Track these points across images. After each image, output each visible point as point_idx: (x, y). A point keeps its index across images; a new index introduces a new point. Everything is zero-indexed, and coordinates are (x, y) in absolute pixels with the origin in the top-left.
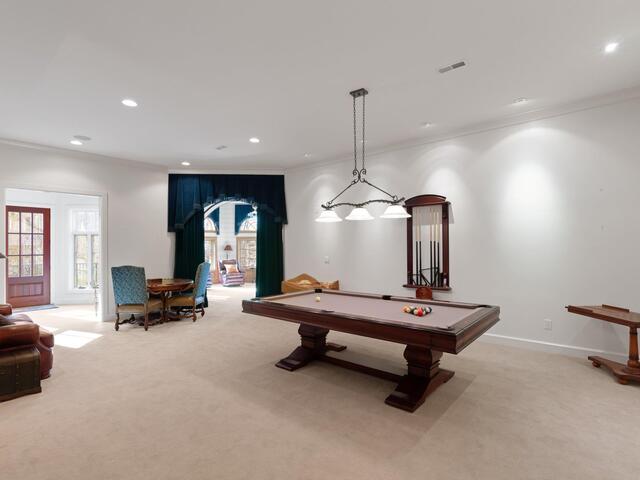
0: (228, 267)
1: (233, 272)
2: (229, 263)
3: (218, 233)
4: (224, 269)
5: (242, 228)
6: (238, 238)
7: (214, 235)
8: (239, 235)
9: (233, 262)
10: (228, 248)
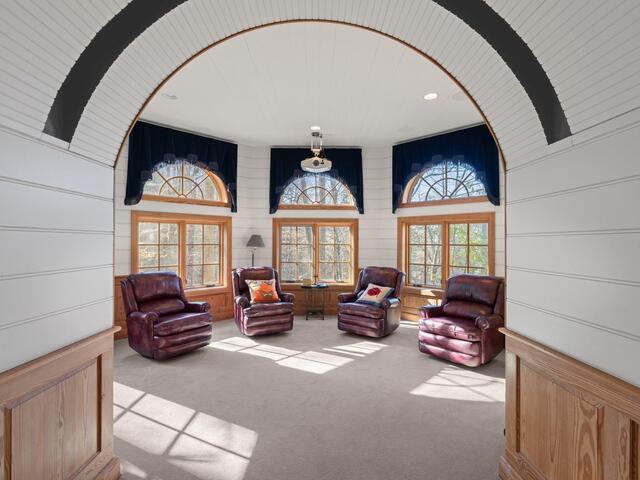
0: (254, 286)
1: (265, 299)
2: (255, 278)
3: (234, 209)
4: (243, 290)
5: (285, 200)
6: (274, 220)
7: (226, 212)
8: (280, 214)
9: (265, 275)
10: (255, 241)
